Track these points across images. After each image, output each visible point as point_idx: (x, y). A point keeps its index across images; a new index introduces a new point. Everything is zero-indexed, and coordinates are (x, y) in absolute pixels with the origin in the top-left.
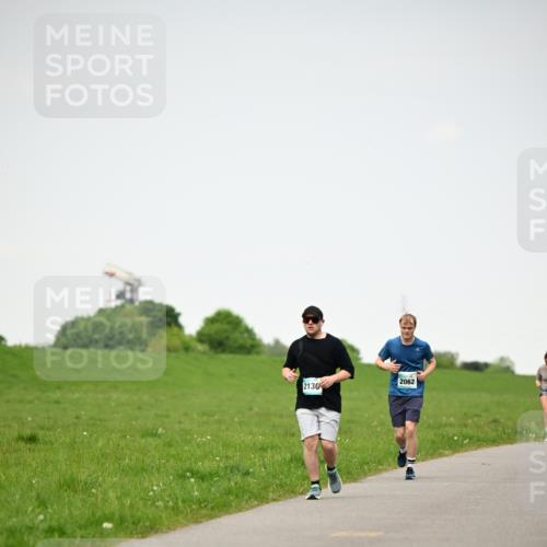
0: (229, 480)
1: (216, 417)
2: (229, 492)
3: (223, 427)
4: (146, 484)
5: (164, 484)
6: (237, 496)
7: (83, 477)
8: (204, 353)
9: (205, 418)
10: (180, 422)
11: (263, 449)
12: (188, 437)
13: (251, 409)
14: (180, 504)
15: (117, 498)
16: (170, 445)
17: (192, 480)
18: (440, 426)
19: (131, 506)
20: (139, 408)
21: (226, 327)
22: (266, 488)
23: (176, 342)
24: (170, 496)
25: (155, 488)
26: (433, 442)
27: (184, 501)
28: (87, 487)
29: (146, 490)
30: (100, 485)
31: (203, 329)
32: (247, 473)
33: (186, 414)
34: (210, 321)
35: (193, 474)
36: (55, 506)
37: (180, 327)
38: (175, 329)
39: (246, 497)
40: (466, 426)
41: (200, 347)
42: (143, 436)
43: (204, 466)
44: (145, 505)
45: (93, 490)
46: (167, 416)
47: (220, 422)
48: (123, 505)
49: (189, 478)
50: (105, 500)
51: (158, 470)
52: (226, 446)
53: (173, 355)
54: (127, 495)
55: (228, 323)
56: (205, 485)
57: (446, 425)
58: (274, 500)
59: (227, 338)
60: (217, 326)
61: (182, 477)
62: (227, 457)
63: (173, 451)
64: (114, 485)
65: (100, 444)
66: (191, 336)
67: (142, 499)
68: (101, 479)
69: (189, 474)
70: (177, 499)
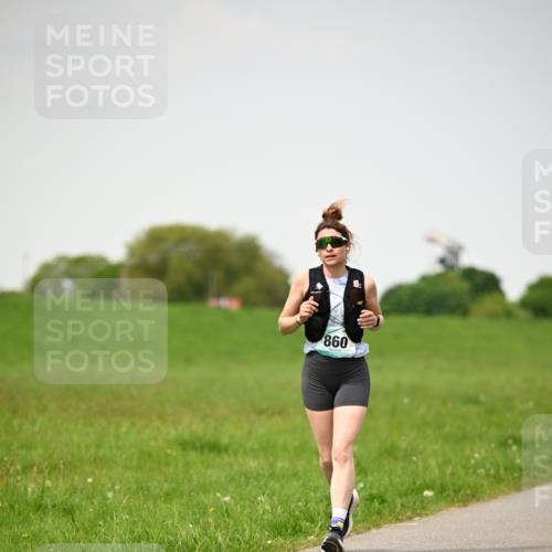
3: (546, 395)
4: (468, 452)
5: (486, 451)
7: (404, 445)
14: (502, 471)
15: (439, 466)
16: (491, 411)
17: (515, 448)
19: (452, 474)
23: (498, 308)
24: (492, 463)
27: (506, 469)
28: (408, 455)
29: (468, 459)
30: (421, 453)
31: (526, 296)
34: (534, 288)
35: (515, 442)
36: (375, 474)
37: (501, 293)
41: (523, 313)
42: (464, 403)
44: (467, 473)
45: (414, 458)
46: (488, 384)
48: (443, 473)
49: (510, 446)
50: (426, 468)
51: (480, 436)
54: (447, 462)
61: (503, 444)
63: (494, 419)
64: (434, 453)
65: (421, 412)
66: (513, 304)
67: (464, 467)
68: (421, 447)
69: (510, 442)
70: (498, 466)
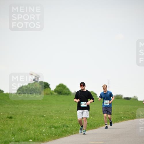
0: (63, 128)
1: (59, 112)
2: (63, 132)
3: (61, 114)
4: (41, 130)
5: (46, 130)
6: (65, 133)
7: (24, 128)
8: (56, 95)
9: (56, 112)
10: (50, 113)
11: (72, 120)
12: (52, 117)
13: (68, 110)
14: (50, 135)
16: (47, 119)
17: (53, 128)
18: (118, 114)
19: (37, 135)
20: (39, 109)
21: (62, 88)
22: (72, 130)
23: (49, 92)
24: (47, 132)
25: (43, 131)
26: (116, 118)
28: (25, 130)
29: (41, 131)
30: (29, 130)
31: (56, 89)
32: (68, 127)
33: (51, 111)
34: (58, 87)
35: (53, 127)
36: (17, 135)
37: (50, 88)
38: (49, 89)
39: (67, 133)
40: (125, 114)
41: (55, 93)
42: (40, 117)
43: (56, 125)
44: (41, 135)
45: (27, 131)
46: (46, 112)
47: (60, 113)
48: (35, 135)
49: (52, 128)
50: (30, 134)
51: (44, 126)
52: (62, 119)
53: (48, 95)
54: (35, 132)
55: (63, 87)
56: (56, 130)
57: (120, 114)
58: (75, 134)
59: (62, 91)
60: (60, 88)
61: (50, 128)
62: (62, 122)
63: (48, 121)
64: (32, 130)
65: (29, 119)
66: (53, 91)
67: (40, 133)
68: (29, 128)
69: (52, 127)
70: (49, 133)
